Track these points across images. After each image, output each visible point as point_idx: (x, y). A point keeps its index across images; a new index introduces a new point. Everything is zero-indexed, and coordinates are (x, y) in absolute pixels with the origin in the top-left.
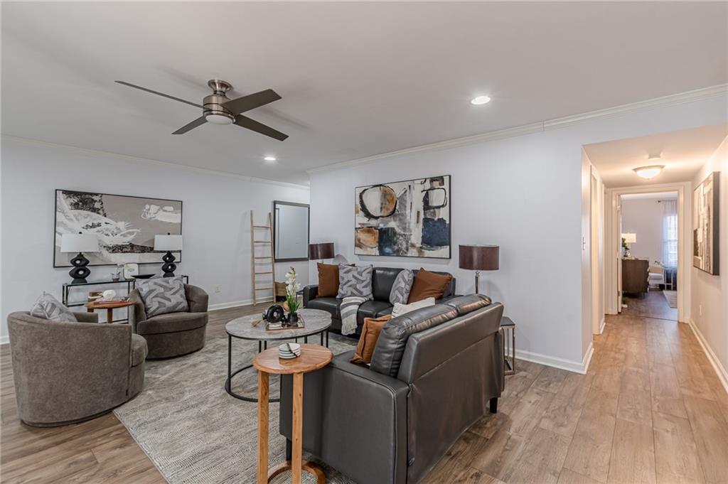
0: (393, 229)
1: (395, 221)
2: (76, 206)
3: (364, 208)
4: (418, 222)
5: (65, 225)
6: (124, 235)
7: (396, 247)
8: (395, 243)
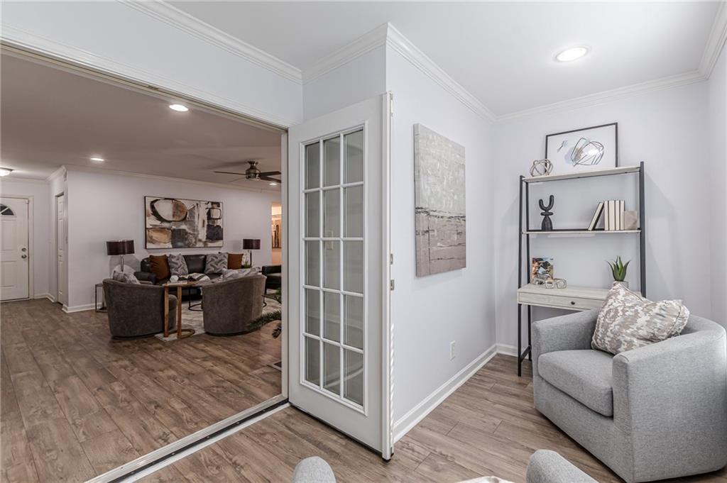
0: (184, 230)
1: (186, 225)
3: (155, 213)
4: (203, 226)
7: (187, 242)
8: (186, 239)
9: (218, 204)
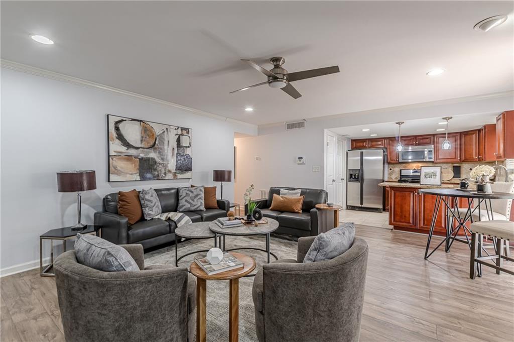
0: (153, 159)
1: (155, 152)
3: (120, 137)
4: (173, 155)
7: (156, 173)
8: (155, 170)
9: (187, 130)
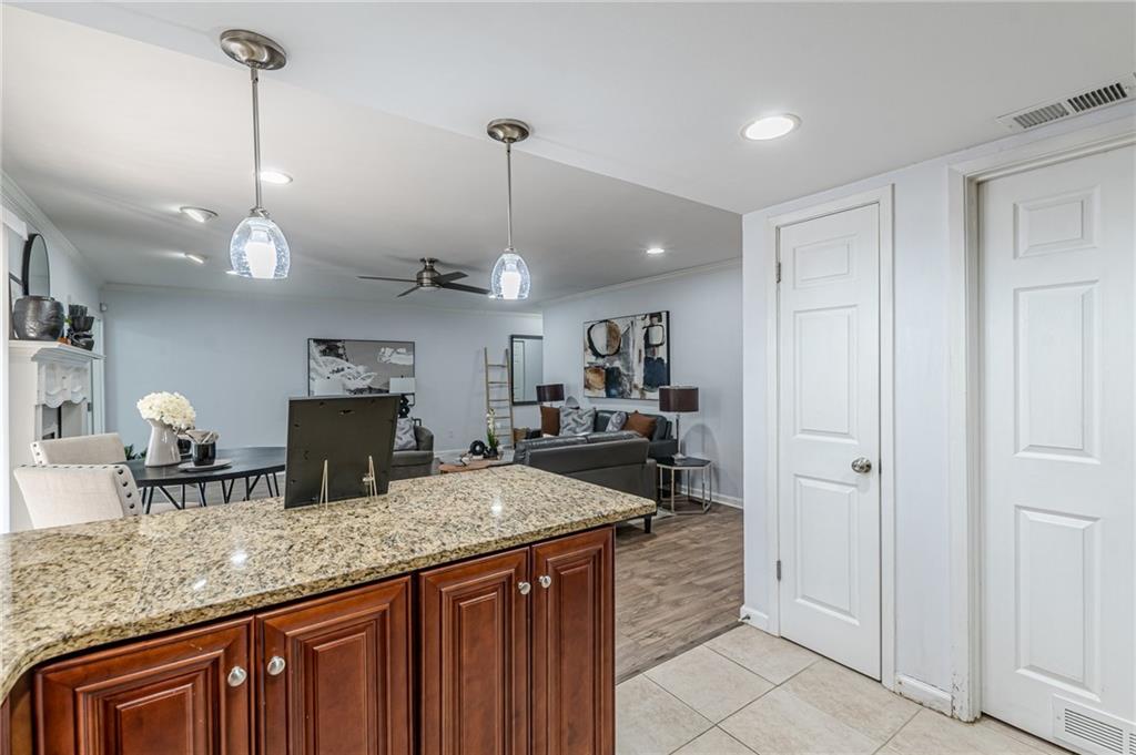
0: (618, 368)
1: (619, 360)
2: (324, 353)
3: (592, 346)
4: (640, 361)
5: (317, 372)
6: (363, 379)
7: (621, 389)
9: (660, 316)
